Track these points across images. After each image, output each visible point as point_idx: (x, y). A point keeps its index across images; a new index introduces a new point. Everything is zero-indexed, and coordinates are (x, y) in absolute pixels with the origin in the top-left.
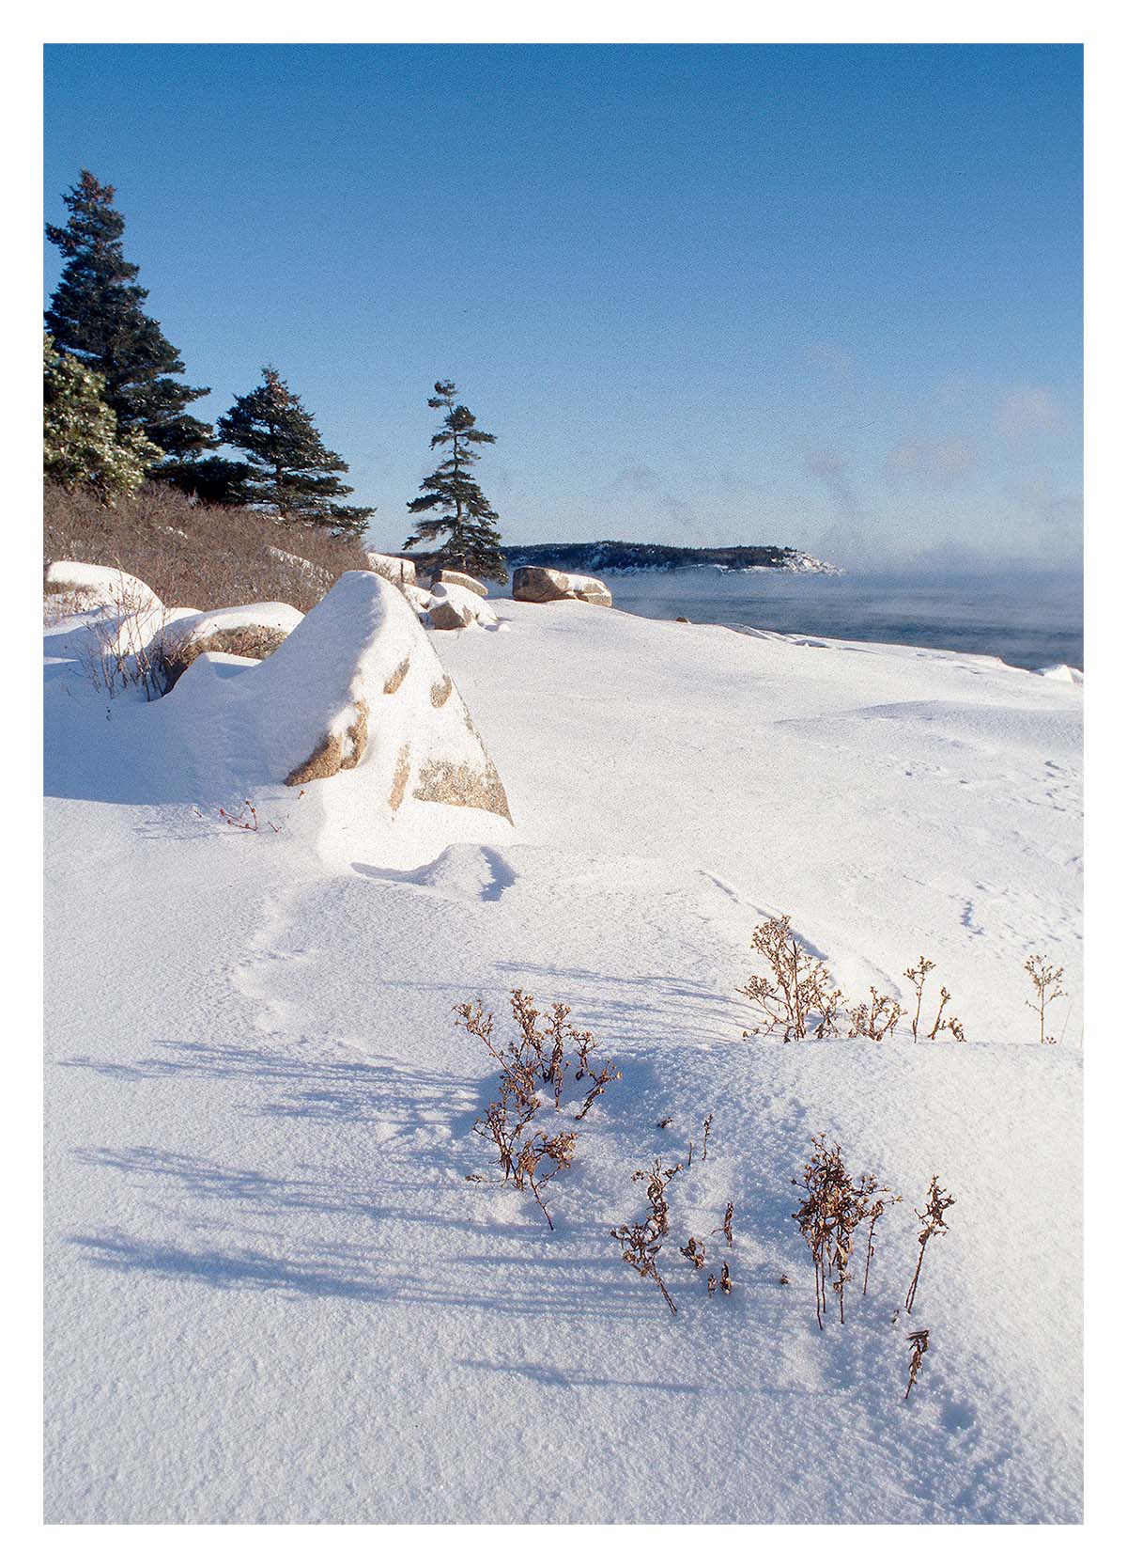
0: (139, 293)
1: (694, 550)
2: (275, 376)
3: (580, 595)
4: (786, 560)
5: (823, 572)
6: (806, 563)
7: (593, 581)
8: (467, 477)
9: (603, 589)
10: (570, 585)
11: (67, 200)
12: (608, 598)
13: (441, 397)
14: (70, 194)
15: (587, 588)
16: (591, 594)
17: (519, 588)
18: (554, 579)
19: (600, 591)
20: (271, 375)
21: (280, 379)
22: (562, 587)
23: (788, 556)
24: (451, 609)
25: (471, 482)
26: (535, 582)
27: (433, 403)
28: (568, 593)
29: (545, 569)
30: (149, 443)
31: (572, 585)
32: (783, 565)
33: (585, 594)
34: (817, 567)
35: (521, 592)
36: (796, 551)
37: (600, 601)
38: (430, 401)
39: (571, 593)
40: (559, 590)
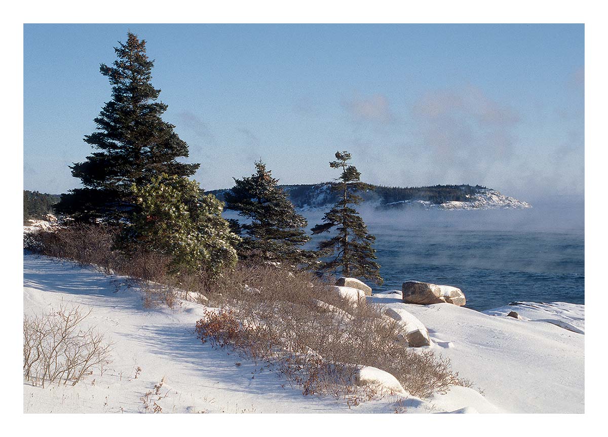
0: (163, 107)
1: (401, 189)
2: (263, 167)
3: (448, 299)
4: (477, 196)
5: (509, 205)
6: (495, 198)
7: (455, 289)
8: (353, 212)
9: (461, 294)
10: (441, 293)
11: (117, 50)
12: (463, 299)
13: (340, 161)
14: (119, 47)
15: (452, 295)
16: (453, 298)
17: (409, 295)
18: (433, 290)
19: (459, 295)
20: (261, 168)
21: (267, 170)
22: (437, 295)
23: (479, 192)
24: (421, 334)
25: (357, 215)
26: (420, 292)
27: (333, 165)
28: (440, 298)
29: (428, 284)
30: (232, 233)
31: (442, 293)
32: (475, 200)
33: (451, 299)
34: (503, 201)
35: (410, 298)
36: (485, 188)
37: (458, 302)
38: (331, 164)
39: (442, 298)
40: (436, 297)
